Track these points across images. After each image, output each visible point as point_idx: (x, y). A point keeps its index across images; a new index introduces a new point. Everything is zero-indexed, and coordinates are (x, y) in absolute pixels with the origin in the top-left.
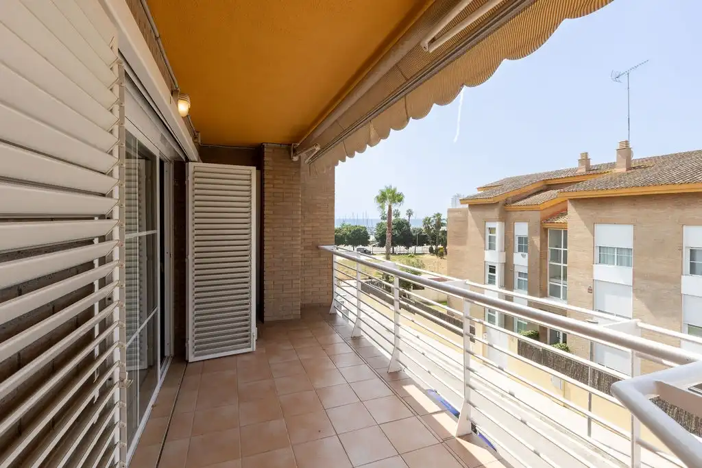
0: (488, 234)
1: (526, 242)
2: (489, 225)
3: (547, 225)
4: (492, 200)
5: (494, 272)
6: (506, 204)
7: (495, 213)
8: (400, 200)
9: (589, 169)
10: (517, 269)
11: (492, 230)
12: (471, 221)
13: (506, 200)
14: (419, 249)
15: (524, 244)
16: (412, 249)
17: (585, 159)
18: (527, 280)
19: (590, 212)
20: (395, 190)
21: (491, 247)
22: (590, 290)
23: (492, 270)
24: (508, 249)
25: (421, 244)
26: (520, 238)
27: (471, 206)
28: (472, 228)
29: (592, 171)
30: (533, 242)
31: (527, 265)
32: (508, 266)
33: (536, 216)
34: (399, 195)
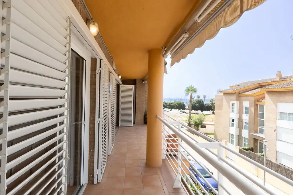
0: (231, 106)
1: (248, 110)
2: (232, 102)
3: (257, 103)
4: (232, 92)
5: (234, 122)
6: (239, 93)
7: (234, 97)
8: (195, 91)
9: (281, 78)
10: (244, 121)
11: (233, 104)
12: (224, 100)
13: (240, 92)
14: (208, 112)
15: (247, 110)
16: (205, 112)
17: (280, 74)
18: (248, 125)
19: (276, 97)
20: (193, 87)
21: (233, 111)
22: (275, 131)
23: (233, 121)
24: (240, 112)
25: (209, 110)
26: (246, 108)
27: (225, 94)
28: (225, 103)
29: (282, 79)
30: (251, 109)
31: (248, 119)
32: (240, 120)
33: (252, 99)
34: (195, 89)
